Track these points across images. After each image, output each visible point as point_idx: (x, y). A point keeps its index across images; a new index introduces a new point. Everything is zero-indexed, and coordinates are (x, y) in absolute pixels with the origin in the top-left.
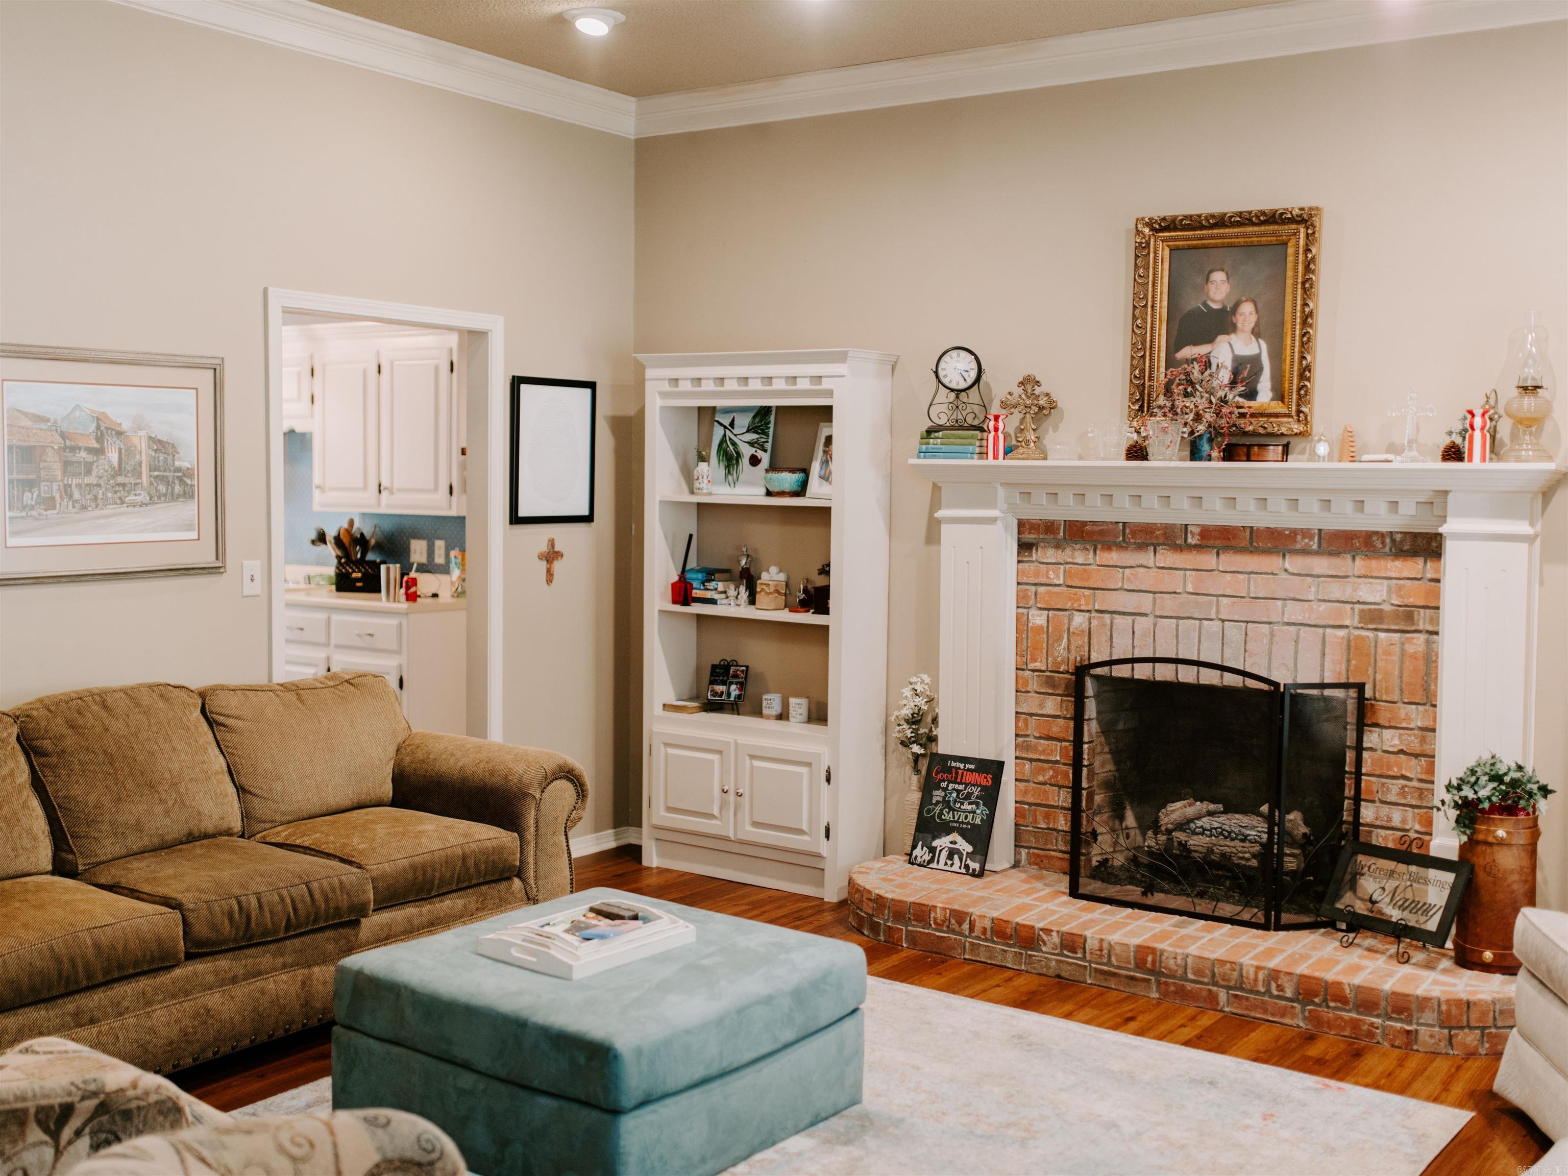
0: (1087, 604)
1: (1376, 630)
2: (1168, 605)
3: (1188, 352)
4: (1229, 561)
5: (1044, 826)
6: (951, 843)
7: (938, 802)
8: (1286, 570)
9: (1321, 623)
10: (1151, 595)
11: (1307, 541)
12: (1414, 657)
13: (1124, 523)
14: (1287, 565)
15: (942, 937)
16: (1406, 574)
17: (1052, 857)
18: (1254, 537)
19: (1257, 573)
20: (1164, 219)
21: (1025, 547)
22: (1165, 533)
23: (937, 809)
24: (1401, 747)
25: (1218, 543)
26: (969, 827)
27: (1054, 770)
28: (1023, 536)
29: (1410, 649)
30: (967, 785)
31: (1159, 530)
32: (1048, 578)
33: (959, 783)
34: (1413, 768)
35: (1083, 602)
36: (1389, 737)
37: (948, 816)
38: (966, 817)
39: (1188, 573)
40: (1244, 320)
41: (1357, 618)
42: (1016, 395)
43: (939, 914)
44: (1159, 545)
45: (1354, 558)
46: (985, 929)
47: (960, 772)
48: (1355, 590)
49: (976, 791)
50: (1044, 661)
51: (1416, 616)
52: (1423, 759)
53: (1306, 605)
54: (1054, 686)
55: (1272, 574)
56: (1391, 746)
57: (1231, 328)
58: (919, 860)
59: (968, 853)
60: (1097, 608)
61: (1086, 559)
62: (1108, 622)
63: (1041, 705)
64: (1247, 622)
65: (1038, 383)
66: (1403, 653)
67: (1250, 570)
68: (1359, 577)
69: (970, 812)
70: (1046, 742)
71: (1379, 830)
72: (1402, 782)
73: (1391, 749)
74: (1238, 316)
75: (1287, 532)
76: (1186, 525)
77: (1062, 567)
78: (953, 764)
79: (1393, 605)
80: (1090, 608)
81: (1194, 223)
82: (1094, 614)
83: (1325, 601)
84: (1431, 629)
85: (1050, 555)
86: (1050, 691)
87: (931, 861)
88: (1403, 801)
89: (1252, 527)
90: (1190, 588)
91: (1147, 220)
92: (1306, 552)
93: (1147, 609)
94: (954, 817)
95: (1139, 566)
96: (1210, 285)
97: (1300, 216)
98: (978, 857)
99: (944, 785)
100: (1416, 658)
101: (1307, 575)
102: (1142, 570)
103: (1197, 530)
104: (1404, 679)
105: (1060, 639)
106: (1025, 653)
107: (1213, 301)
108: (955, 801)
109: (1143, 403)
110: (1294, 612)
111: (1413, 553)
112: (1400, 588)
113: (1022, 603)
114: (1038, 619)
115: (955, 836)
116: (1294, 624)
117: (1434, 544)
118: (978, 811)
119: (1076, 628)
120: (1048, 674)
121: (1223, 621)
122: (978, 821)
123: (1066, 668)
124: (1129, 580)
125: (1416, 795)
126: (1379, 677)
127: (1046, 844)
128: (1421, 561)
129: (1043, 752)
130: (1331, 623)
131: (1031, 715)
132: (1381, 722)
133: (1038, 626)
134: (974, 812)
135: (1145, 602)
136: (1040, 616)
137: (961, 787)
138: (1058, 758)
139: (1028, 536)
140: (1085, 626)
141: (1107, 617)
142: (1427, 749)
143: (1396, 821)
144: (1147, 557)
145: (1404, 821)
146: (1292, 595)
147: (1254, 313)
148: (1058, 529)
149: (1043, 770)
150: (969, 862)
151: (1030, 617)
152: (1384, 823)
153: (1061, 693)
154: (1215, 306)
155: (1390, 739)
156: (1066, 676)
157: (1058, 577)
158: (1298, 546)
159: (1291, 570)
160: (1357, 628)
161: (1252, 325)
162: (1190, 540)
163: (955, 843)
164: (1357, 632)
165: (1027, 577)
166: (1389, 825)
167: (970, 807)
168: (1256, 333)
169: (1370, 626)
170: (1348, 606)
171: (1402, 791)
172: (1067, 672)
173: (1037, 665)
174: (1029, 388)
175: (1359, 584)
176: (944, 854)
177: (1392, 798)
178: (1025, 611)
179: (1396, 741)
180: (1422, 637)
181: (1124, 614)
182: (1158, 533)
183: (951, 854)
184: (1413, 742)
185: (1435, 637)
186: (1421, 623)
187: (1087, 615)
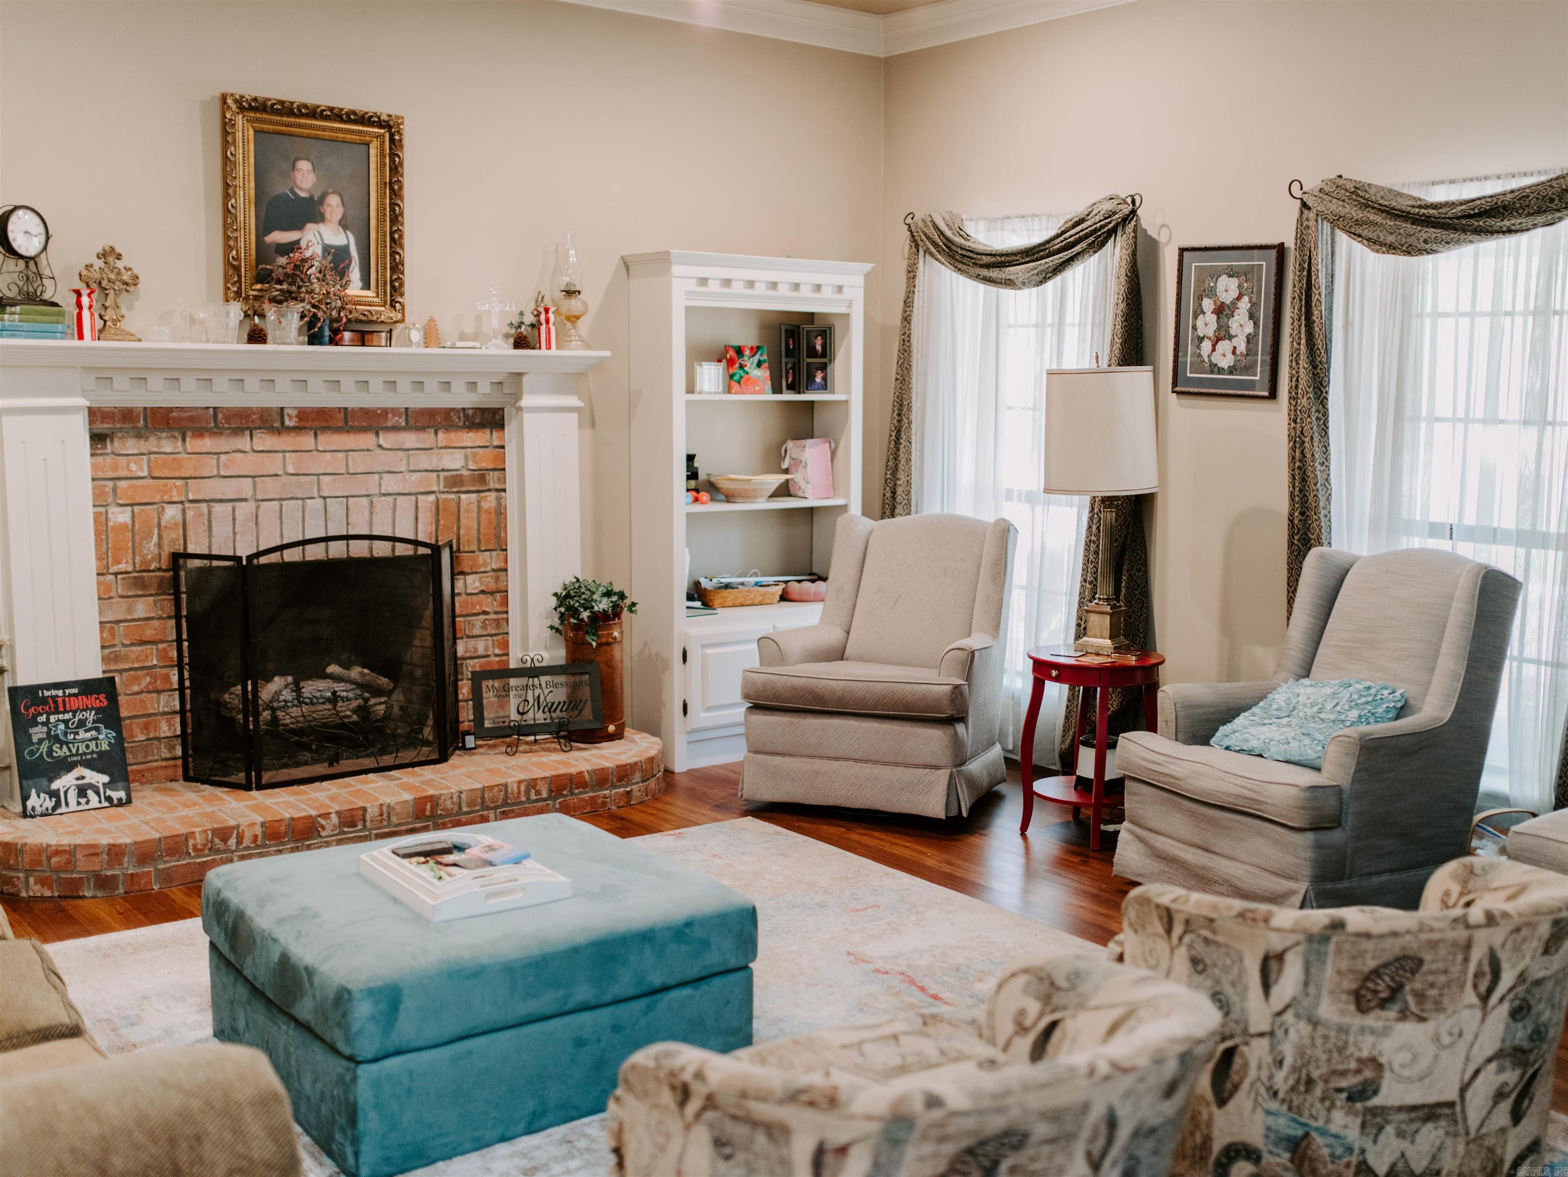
0: (179, 495)
1: (458, 492)
2: (270, 488)
3: (279, 237)
4: (328, 440)
5: (142, 738)
6: (78, 779)
7: (41, 741)
8: (380, 446)
9: (414, 491)
10: (250, 480)
11: (396, 418)
12: (488, 512)
13: (215, 409)
14: (381, 442)
15: (204, 862)
16: (478, 443)
17: (156, 768)
18: (349, 417)
19: (353, 451)
20: (255, 99)
21: (98, 439)
22: (261, 417)
23: (44, 748)
24: (482, 588)
25: (317, 424)
26: (95, 756)
27: (151, 677)
28: (94, 426)
29: (485, 505)
30: (74, 713)
31: (254, 414)
32: (129, 470)
33: (64, 712)
34: (489, 604)
35: (175, 493)
36: (471, 581)
37: (60, 752)
38: (87, 747)
39: (287, 455)
40: (332, 211)
41: (442, 484)
42: (96, 267)
43: (199, 840)
44: (256, 429)
45: (436, 433)
46: (256, 836)
47: (60, 700)
48: (440, 460)
49: (91, 716)
50: (131, 561)
51: (487, 478)
52: (498, 595)
53: (400, 476)
54: (144, 587)
55: (368, 450)
56: (474, 589)
57: (319, 218)
58: (39, 810)
59: (104, 784)
60: (191, 498)
61: (176, 447)
62: (205, 511)
63: (130, 610)
64: (347, 497)
65: (119, 257)
66: (479, 508)
67: (347, 448)
68: (442, 448)
69: (90, 740)
70: (139, 648)
71: (468, 661)
72: (483, 617)
73: (474, 591)
74: (325, 207)
75: (379, 412)
76: (282, 409)
77: (145, 457)
78: (47, 693)
79: (470, 470)
80: (183, 499)
81: (286, 109)
82: (187, 505)
83: (415, 471)
84: (499, 487)
85: (132, 446)
86: (140, 593)
87: (58, 805)
88: (485, 633)
89: (346, 409)
90: (291, 470)
91: (238, 97)
92: (396, 428)
93: (248, 494)
94: (70, 750)
95: (234, 451)
96: (296, 172)
97: (387, 122)
98: (120, 784)
99: (43, 718)
100: (490, 513)
101: (398, 449)
102: (239, 455)
103: (294, 413)
104: (482, 531)
105: (149, 535)
106: (105, 556)
107: (300, 189)
108: (66, 734)
109: (241, 285)
110: (391, 484)
111: (481, 426)
112: (474, 455)
113: (100, 501)
114: (121, 516)
115: (80, 771)
116: (389, 494)
117: (497, 417)
118: (101, 737)
119: (169, 522)
120: (136, 574)
121: (325, 498)
122: (105, 747)
123: (158, 566)
124: (226, 466)
125: (494, 625)
126: (462, 532)
127: (145, 757)
128: (488, 431)
129: (137, 659)
130: (422, 490)
131: (118, 622)
132: (466, 570)
133: (121, 524)
134: (97, 739)
135: (245, 487)
136: (124, 512)
137: (67, 716)
138: (155, 662)
139: (101, 426)
140: (179, 518)
141: (204, 507)
142: (501, 586)
143: (481, 650)
144: (243, 442)
145: (487, 649)
146: (387, 469)
147: (341, 206)
148: (138, 417)
149: (138, 678)
150: (109, 793)
151: (110, 516)
152: (472, 654)
153: (153, 592)
154: (303, 194)
155: (473, 583)
156: (157, 574)
157: (141, 469)
158: (390, 424)
159: (385, 445)
160: (443, 492)
161: (340, 217)
162: (287, 423)
163: (83, 778)
164: (444, 496)
165: (103, 472)
166: (476, 654)
167: (88, 735)
168: (344, 224)
169: (454, 490)
170: (435, 474)
171: (484, 627)
172: (159, 569)
173: (122, 567)
174: (111, 259)
175: (443, 454)
176: (72, 795)
177: (476, 632)
178: (103, 509)
179: (477, 584)
180: (493, 495)
181: (221, 501)
182: (254, 417)
183: (82, 792)
184: (490, 582)
185: (503, 494)
186: (491, 483)
187: (180, 506)
